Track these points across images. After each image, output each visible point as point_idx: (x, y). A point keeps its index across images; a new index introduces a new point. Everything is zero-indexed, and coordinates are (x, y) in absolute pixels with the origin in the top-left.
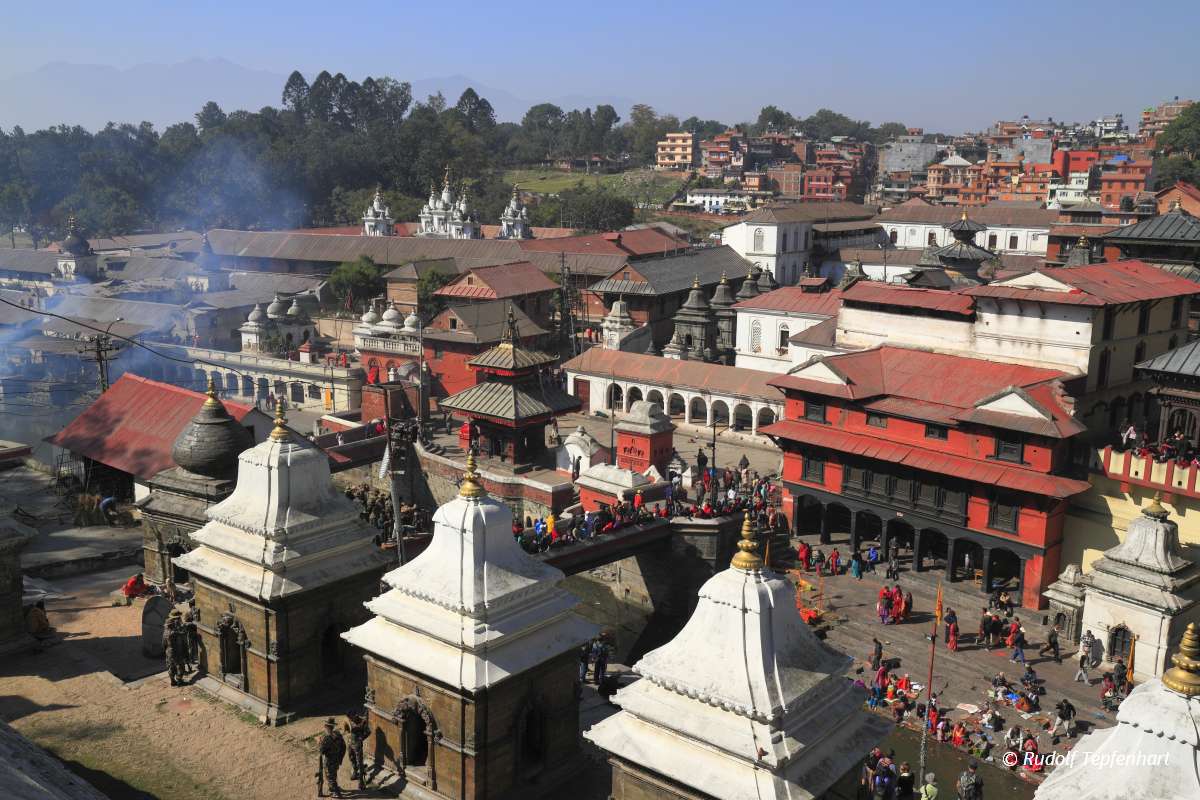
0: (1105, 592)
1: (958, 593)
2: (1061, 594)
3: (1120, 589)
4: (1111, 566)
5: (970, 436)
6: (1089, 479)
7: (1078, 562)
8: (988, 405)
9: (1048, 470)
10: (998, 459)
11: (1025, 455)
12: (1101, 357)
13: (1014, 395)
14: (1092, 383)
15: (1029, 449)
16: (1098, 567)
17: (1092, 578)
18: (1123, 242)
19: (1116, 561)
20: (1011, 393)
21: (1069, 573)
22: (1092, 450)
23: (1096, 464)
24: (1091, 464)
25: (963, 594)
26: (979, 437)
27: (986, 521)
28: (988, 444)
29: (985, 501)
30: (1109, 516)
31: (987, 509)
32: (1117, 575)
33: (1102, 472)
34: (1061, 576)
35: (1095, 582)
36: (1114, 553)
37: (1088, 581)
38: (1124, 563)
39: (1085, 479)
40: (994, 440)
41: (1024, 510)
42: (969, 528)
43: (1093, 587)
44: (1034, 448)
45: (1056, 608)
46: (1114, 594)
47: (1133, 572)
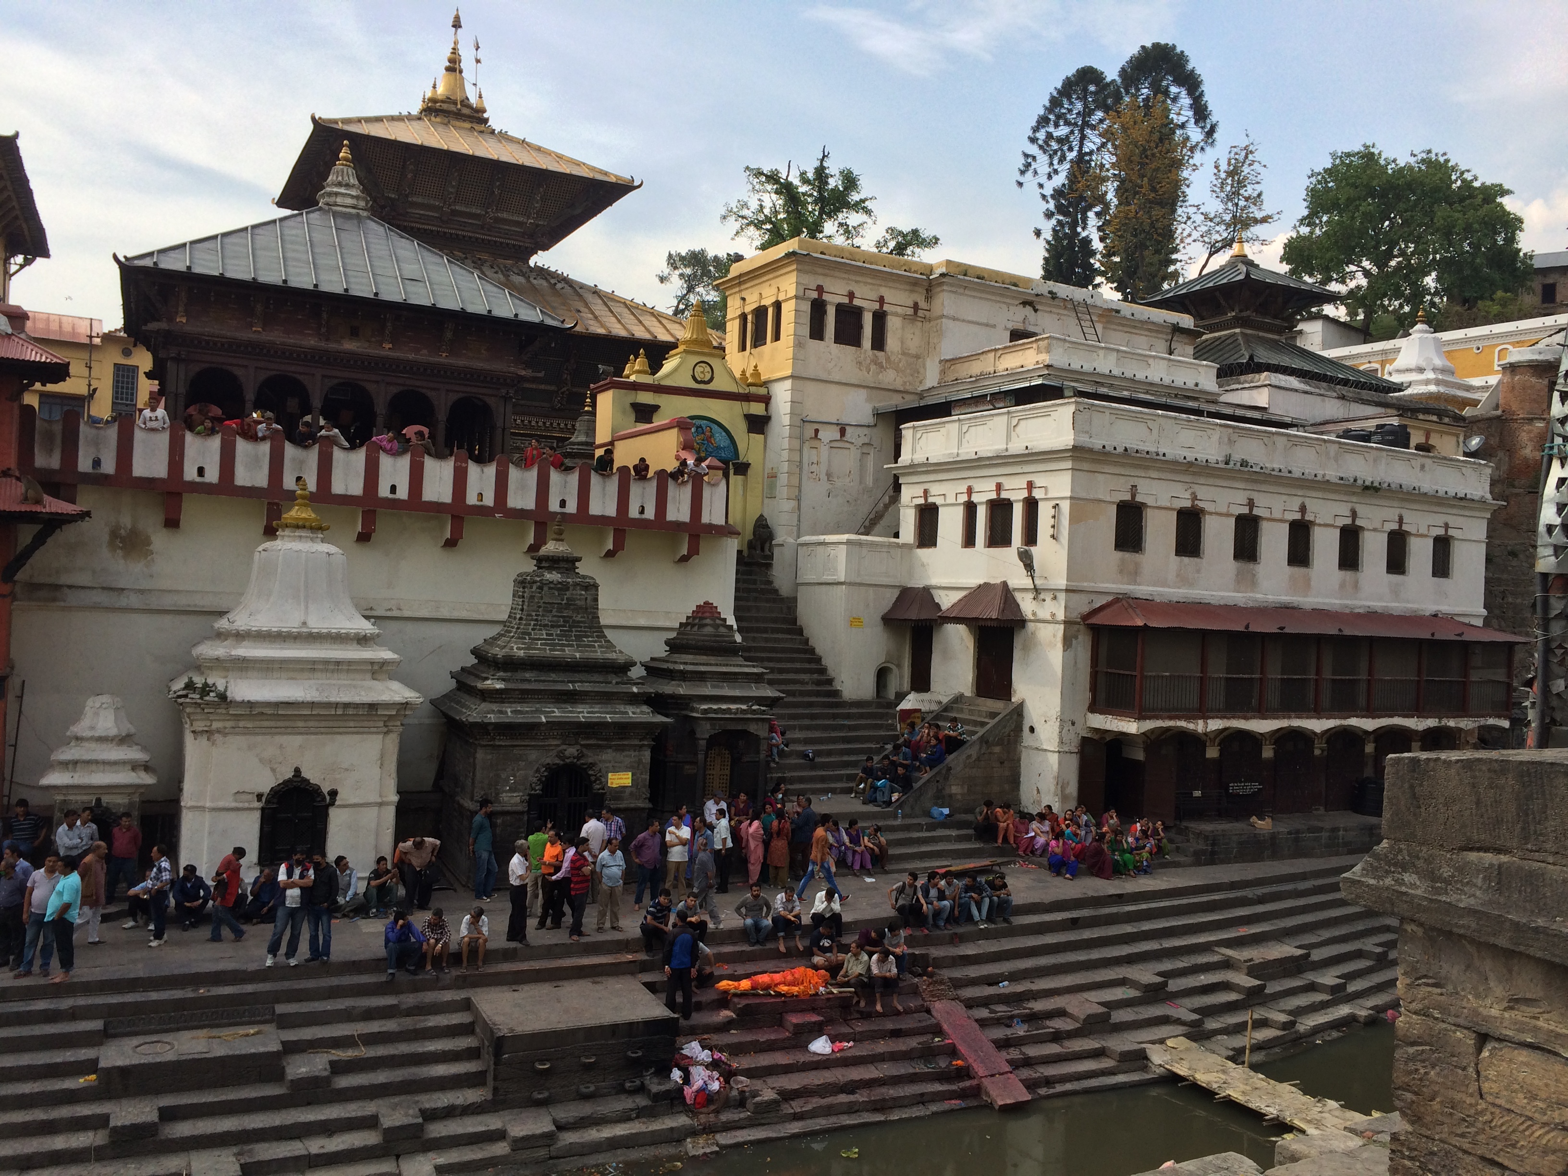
19: (257, 636)
36: (243, 620)
38: (278, 635)
46: (277, 706)
47: (309, 649)
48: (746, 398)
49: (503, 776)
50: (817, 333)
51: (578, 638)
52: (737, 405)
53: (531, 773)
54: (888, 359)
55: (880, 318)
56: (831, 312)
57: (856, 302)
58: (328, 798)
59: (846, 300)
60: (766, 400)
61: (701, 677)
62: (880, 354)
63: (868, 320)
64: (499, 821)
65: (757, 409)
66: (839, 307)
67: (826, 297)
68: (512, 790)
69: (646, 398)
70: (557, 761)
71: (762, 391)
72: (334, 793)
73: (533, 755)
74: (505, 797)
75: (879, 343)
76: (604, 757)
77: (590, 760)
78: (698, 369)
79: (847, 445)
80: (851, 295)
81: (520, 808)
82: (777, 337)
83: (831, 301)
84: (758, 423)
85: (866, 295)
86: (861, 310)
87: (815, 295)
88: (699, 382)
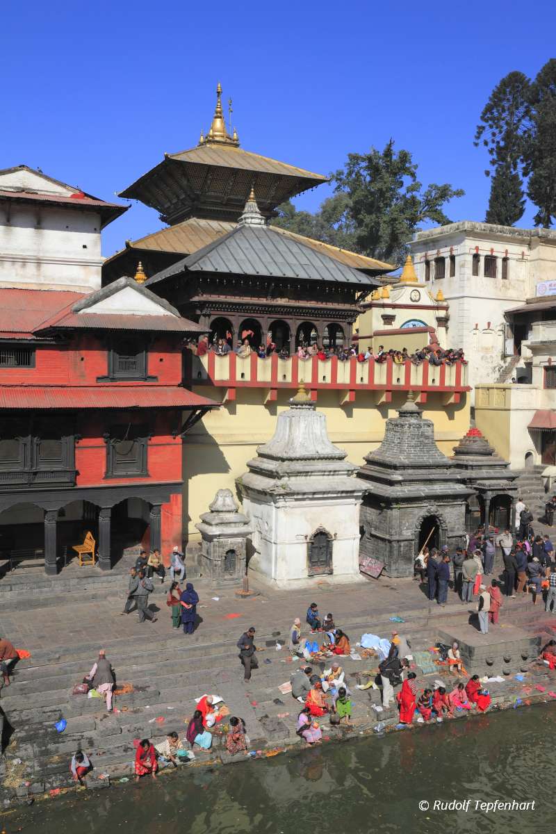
0: (304, 496)
1: (84, 581)
2: (228, 527)
3: (317, 488)
4: (298, 466)
5: (71, 353)
8: (94, 306)
9: (180, 381)
10: (113, 379)
11: (149, 368)
13: (128, 288)
15: (153, 358)
20: (125, 286)
25: (90, 580)
26: (83, 353)
27: (104, 470)
28: (98, 360)
29: (100, 441)
31: (104, 451)
32: (306, 473)
33: (207, 380)
35: (292, 488)
40: (106, 353)
41: (156, 440)
42: (79, 486)
43: (291, 494)
44: (162, 355)
45: (221, 545)
46: (314, 493)
47: (320, 465)
48: (437, 308)
49: (404, 522)
50: (475, 272)
51: (428, 451)
52: (431, 312)
53: (415, 520)
54: (510, 283)
55: (505, 260)
56: (482, 260)
57: (494, 254)
58: (333, 536)
59: (489, 253)
60: (446, 308)
61: (480, 467)
62: (506, 281)
63: (499, 263)
64: (402, 544)
65: (442, 313)
66: (486, 256)
67: (480, 252)
68: (407, 529)
69: (389, 311)
70: (427, 514)
71: (445, 304)
72: (335, 535)
73: (416, 511)
74: (404, 532)
75: (505, 276)
76: (446, 511)
77: (441, 512)
78: (413, 294)
79: (491, 332)
80: (492, 250)
81: (411, 538)
82: (453, 274)
83: (483, 253)
84: (443, 322)
85: (499, 249)
86: (496, 257)
87: (474, 252)
88: (414, 301)
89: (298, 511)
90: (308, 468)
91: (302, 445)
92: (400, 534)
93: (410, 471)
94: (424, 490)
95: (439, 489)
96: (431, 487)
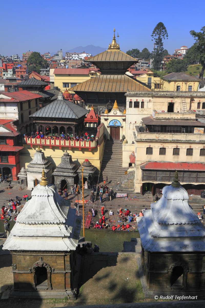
0: (31, 172)
2: (21, 175)
3: (34, 171)
4: (31, 166)
6: (23, 145)
7: (24, 166)
9: (13, 145)
11: (7, 142)
12: (21, 115)
13: (1, 127)
14: (20, 122)
15: (7, 140)
16: (29, 167)
17: (28, 169)
18: (22, 86)
19: (32, 164)
21: (22, 169)
22: (23, 138)
23: (24, 142)
24: (23, 142)
30: (29, 154)
32: (33, 167)
33: (26, 143)
34: (21, 171)
35: (29, 170)
36: (31, 162)
37: (27, 170)
38: (34, 164)
39: (22, 146)
41: (9, 156)
43: (28, 171)
44: (9, 140)
45: (21, 179)
46: (33, 172)
47: (36, 166)
48: (122, 116)
49: (57, 180)
50: (130, 106)
51: (66, 165)
52: (120, 117)
53: (60, 180)
54: (144, 110)
55: (143, 103)
56: (133, 103)
57: (138, 101)
58: (39, 181)
59: (136, 101)
60: (125, 116)
62: (143, 109)
65: (124, 118)
67: (132, 101)
68: (58, 182)
69: (106, 118)
70: (63, 179)
73: (60, 178)
75: (142, 107)
76: (68, 179)
78: (114, 112)
80: (137, 100)
81: (59, 184)
83: (133, 101)
84: (124, 120)
85: (140, 100)
86: (139, 102)
87: (130, 101)
88: (115, 114)
89: (31, 175)
90: (33, 166)
91: (35, 161)
92: (56, 183)
93: (60, 169)
94: (62, 174)
95: (65, 174)
96: (63, 173)
